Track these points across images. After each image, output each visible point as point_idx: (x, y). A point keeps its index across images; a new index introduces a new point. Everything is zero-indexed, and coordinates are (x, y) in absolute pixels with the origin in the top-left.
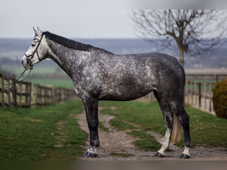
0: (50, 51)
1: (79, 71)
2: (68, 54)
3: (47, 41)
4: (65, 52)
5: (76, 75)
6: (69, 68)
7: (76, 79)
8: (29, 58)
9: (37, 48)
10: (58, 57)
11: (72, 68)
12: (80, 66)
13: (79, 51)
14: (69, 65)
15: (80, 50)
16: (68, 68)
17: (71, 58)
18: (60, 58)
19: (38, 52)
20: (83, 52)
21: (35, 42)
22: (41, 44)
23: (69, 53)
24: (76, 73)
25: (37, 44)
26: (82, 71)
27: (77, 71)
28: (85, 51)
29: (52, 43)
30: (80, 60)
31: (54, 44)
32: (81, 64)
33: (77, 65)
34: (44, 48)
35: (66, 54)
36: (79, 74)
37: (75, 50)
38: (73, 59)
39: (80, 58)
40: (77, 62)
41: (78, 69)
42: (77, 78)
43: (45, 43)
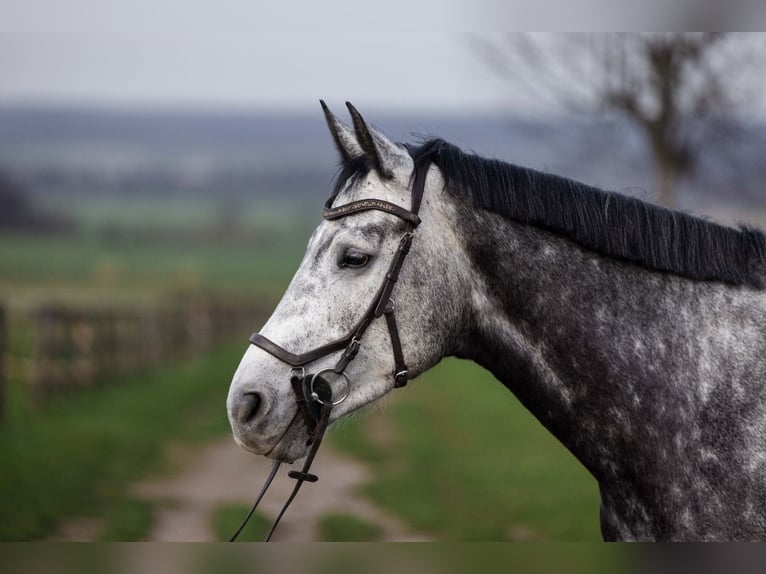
0: (480, 300)
1: (708, 455)
2: (615, 315)
3: (464, 222)
4: (588, 298)
5: (686, 486)
6: (628, 429)
7: (687, 517)
8: (315, 370)
9: (391, 281)
10: (542, 344)
11: (651, 430)
12: (714, 413)
13: (690, 287)
14: (629, 409)
15: (695, 280)
16: (621, 429)
17: (638, 345)
18: (559, 355)
19: (399, 318)
20: (720, 293)
21: (369, 231)
22: (415, 246)
23: (622, 305)
24: (688, 470)
25: (392, 245)
26: (738, 452)
27: (687, 449)
28: (732, 283)
29: (497, 236)
30: (705, 365)
31: (515, 245)
32: (713, 394)
33: (684, 402)
34: (439, 278)
35: (600, 315)
36: (712, 473)
37: (655, 281)
38: (650, 359)
39: (704, 343)
40: (680, 379)
41: (696, 434)
42: (696, 509)
43: (449, 233)
